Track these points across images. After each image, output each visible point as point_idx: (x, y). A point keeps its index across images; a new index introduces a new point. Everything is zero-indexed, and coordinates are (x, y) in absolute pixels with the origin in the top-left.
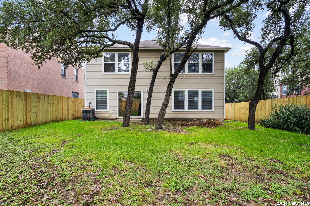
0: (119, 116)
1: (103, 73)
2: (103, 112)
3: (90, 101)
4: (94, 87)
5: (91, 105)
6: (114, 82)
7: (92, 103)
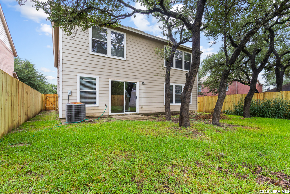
0: (112, 112)
1: (91, 52)
2: (91, 108)
3: (70, 91)
4: (76, 70)
5: (70, 98)
6: (106, 67)
7: (73, 94)
